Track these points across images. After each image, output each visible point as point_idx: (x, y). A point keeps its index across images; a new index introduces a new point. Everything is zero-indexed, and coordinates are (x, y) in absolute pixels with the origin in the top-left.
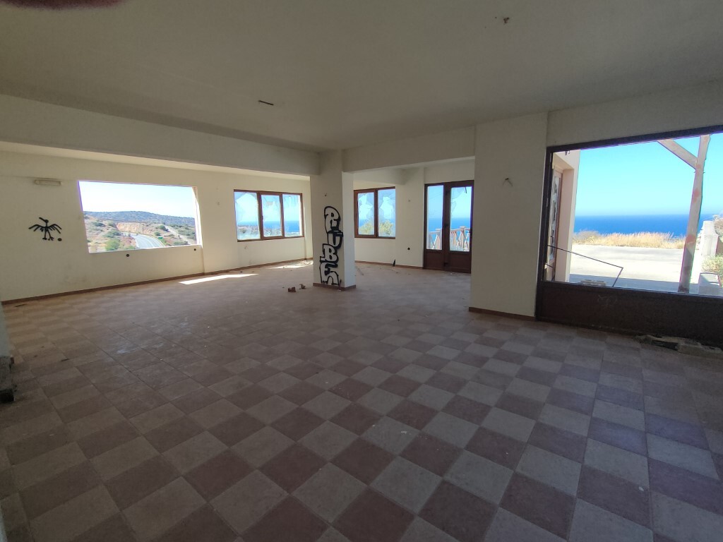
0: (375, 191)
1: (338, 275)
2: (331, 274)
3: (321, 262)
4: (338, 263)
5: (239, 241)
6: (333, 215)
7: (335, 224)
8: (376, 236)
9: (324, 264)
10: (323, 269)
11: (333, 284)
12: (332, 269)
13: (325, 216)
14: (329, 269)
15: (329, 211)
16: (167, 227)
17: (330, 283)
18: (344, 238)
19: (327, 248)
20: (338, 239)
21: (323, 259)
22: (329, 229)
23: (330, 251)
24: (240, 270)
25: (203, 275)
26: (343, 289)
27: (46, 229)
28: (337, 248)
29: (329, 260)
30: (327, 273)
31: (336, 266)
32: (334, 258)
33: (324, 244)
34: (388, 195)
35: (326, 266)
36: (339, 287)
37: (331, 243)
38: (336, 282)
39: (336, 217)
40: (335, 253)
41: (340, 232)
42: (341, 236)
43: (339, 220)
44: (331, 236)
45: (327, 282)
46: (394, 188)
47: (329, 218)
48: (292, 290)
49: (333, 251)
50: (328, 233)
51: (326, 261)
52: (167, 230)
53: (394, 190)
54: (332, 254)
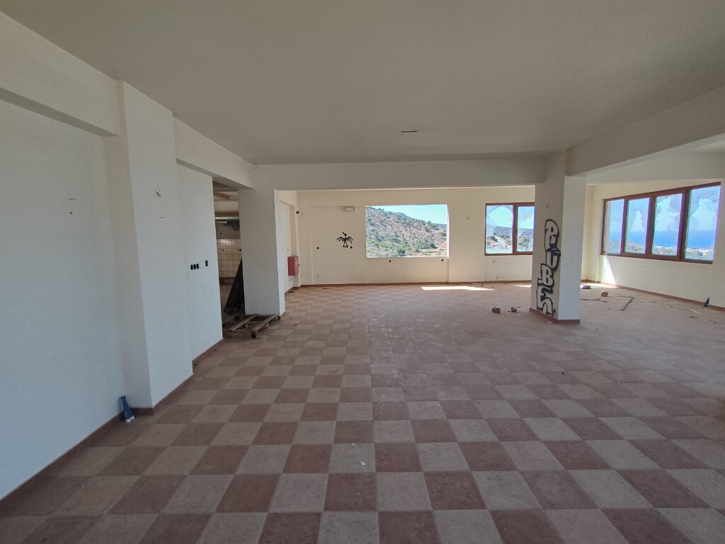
0: (686, 192)
1: (552, 304)
2: (547, 301)
3: (539, 284)
4: (554, 289)
5: (486, 255)
6: (552, 230)
7: (553, 241)
8: (680, 256)
9: (541, 287)
10: (540, 294)
11: (547, 313)
12: (548, 295)
13: (546, 230)
14: (545, 294)
15: (550, 225)
16: (496, 237)
17: (544, 312)
18: (562, 258)
19: (545, 268)
20: (555, 258)
21: (540, 282)
22: (548, 247)
23: (547, 273)
24: (482, 284)
25: (447, 284)
26: (556, 322)
27: (345, 240)
28: (554, 270)
29: (545, 283)
30: (543, 298)
31: (551, 292)
32: (550, 283)
33: (542, 264)
34: (707, 196)
35: (543, 290)
36: (551, 317)
37: (549, 263)
38: (550, 311)
39: (555, 232)
40: (552, 276)
41: (558, 250)
42: (559, 256)
43: (557, 236)
44: (549, 254)
45: (542, 309)
46: (718, 184)
47: (549, 233)
48: (496, 311)
49: (550, 274)
50: (547, 251)
51: (543, 284)
52: (496, 240)
53: (718, 188)
54: (548, 277)
